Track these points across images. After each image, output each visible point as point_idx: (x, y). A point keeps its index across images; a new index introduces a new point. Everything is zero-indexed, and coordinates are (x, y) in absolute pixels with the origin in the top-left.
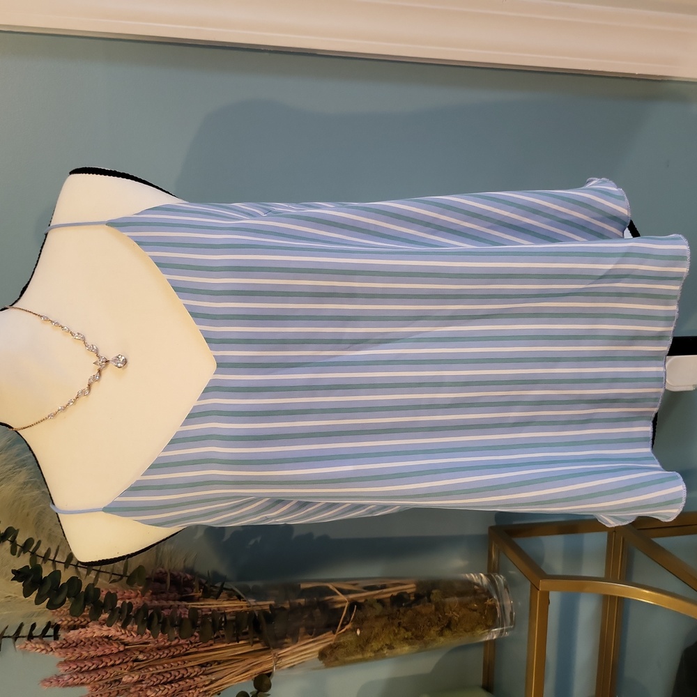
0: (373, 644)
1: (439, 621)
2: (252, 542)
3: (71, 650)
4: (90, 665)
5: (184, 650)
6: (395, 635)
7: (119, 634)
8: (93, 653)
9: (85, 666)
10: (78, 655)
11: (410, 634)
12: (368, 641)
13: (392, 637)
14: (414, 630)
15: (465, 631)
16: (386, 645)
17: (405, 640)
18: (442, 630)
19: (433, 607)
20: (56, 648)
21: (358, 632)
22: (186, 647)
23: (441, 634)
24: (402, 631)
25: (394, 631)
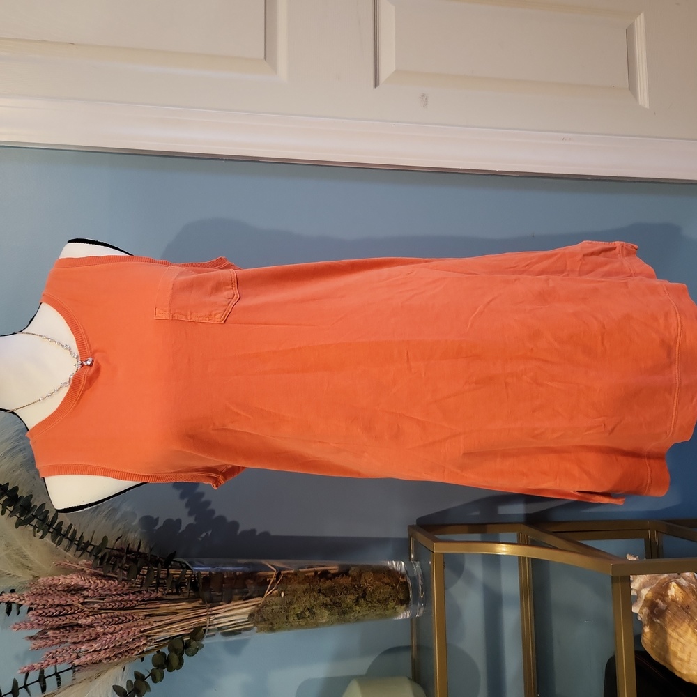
0: (296, 606)
1: (355, 590)
2: (203, 535)
3: (39, 597)
4: (54, 611)
5: (134, 605)
6: (316, 600)
7: (79, 579)
8: (57, 602)
9: (50, 612)
10: (44, 602)
11: (328, 599)
12: (291, 603)
13: (312, 601)
14: (332, 596)
15: (379, 601)
16: (308, 609)
17: (325, 605)
18: (358, 598)
19: (350, 578)
20: (27, 597)
21: (283, 594)
22: (136, 602)
23: (357, 602)
24: (322, 597)
25: (314, 596)
